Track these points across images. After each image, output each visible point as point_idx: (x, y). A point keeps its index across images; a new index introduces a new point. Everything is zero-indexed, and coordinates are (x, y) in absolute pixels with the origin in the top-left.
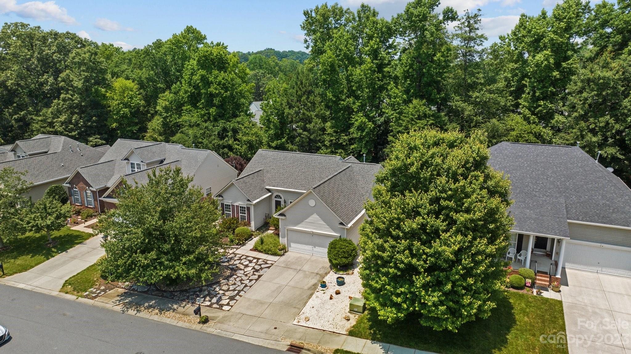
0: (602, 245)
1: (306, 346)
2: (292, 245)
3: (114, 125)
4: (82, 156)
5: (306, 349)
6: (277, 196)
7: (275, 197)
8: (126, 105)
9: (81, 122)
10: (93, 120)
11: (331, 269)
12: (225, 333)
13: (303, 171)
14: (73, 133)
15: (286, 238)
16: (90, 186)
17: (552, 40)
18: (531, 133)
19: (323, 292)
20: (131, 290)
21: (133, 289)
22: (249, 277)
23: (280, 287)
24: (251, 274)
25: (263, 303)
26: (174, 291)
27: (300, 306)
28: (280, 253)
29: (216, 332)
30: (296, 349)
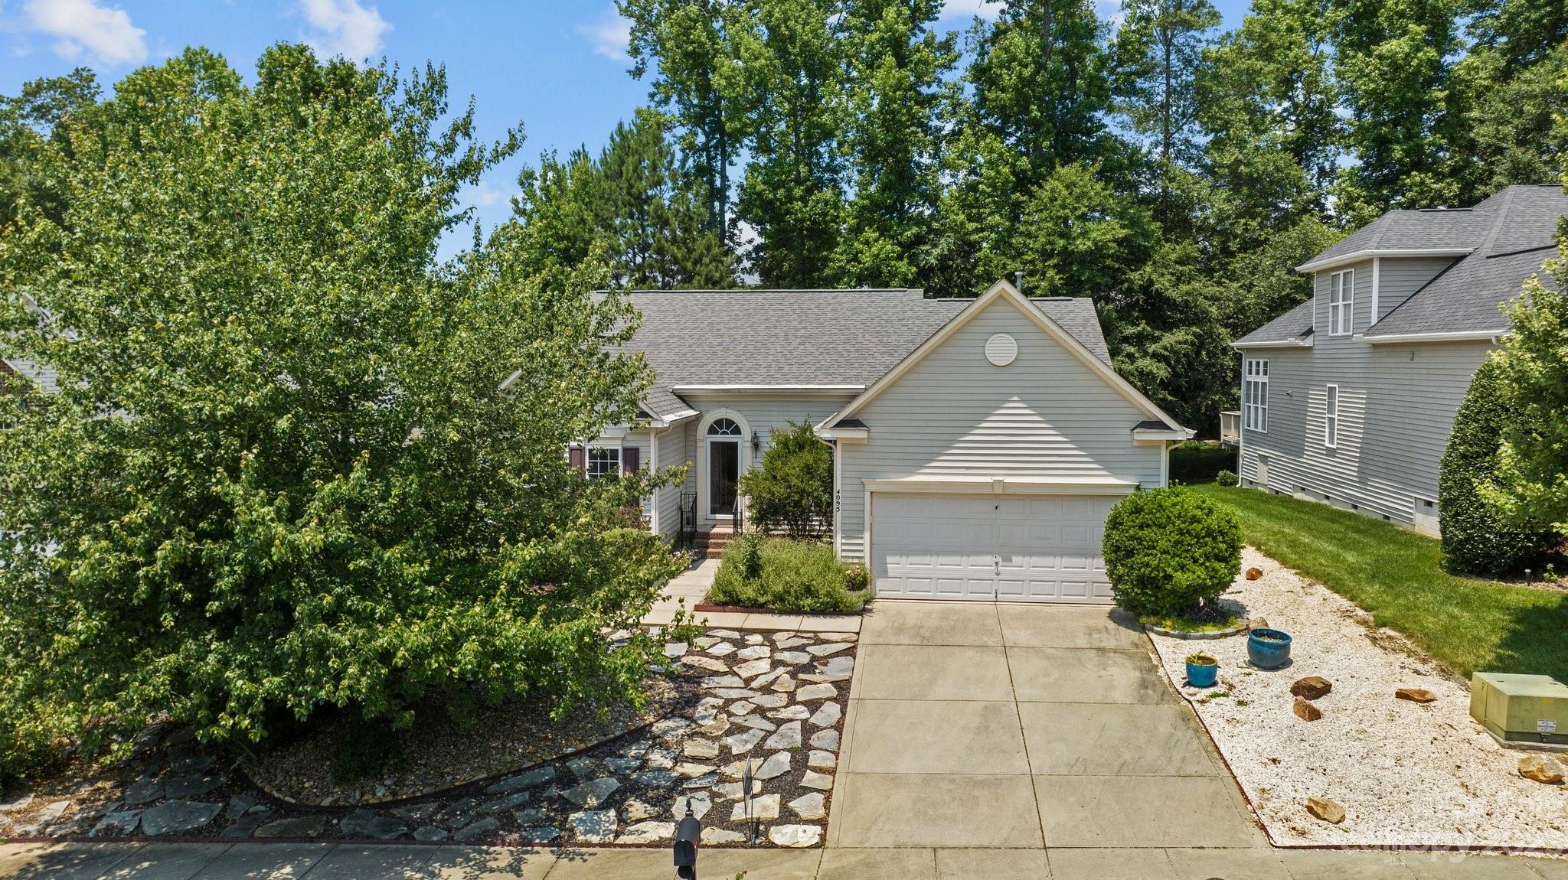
2: (895, 564)
6: (719, 423)
7: (712, 431)
11: (1143, 629)
15: (867, 535)
19: (1230, 702)
20: (97, 839)
21: (109, 828)
22: (792, 695)
23: (991, 711)
24: (786, 682)
25: (993, 783)
26: (396, 803)
27: (1206, 765)
28: (854, 597)
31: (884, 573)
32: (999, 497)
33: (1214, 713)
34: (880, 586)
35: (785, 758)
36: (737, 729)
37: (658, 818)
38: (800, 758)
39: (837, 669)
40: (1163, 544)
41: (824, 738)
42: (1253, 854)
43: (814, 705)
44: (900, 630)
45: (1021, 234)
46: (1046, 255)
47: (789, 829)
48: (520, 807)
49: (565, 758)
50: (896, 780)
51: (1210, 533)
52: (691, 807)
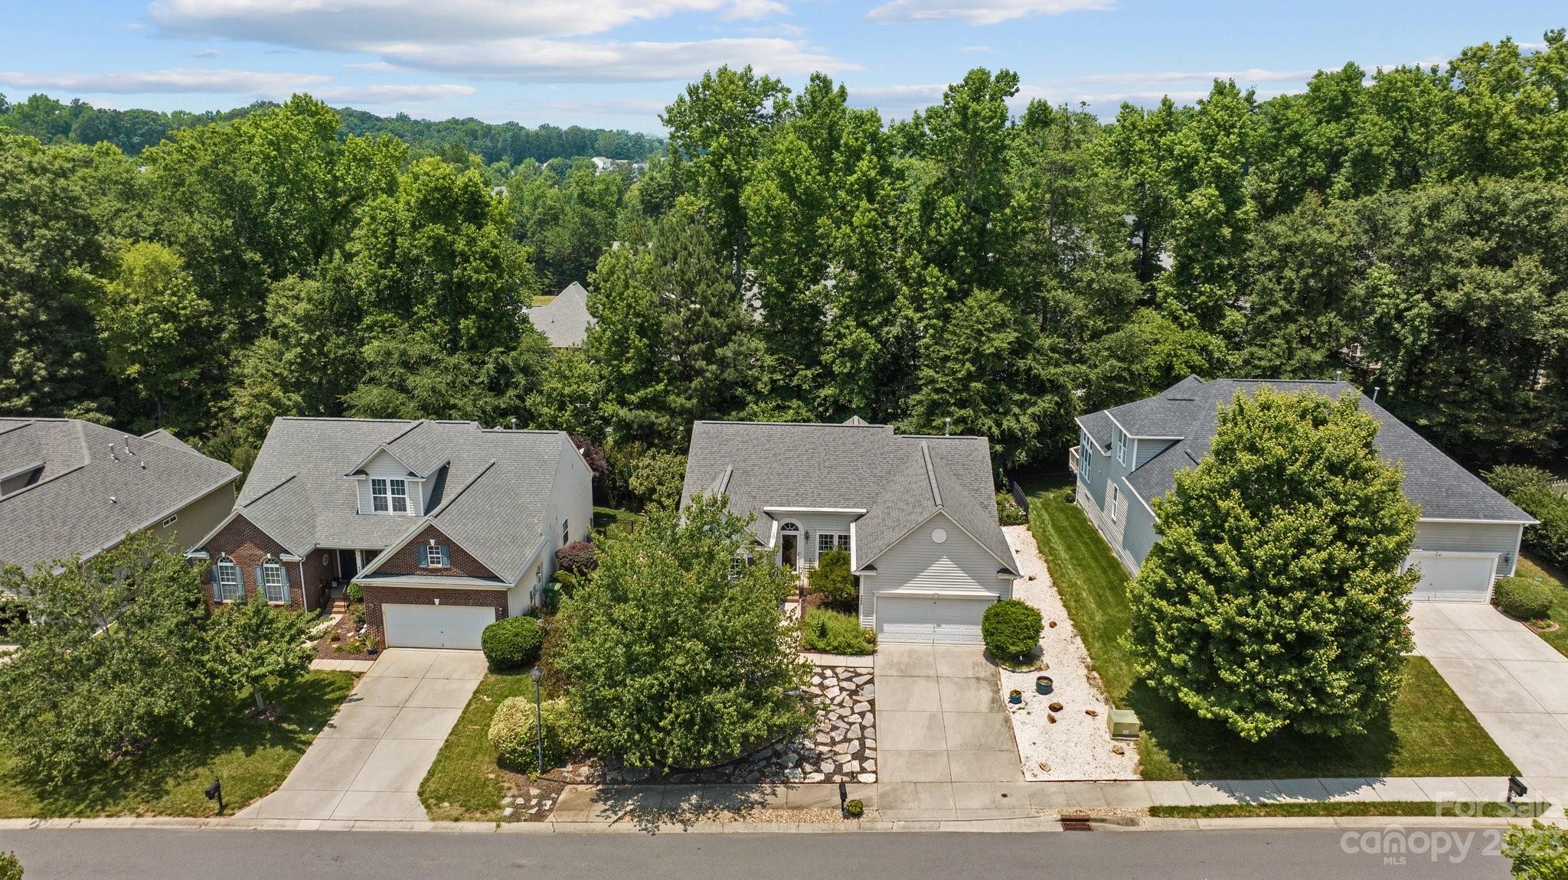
0: (1440, 553)
1: (1093, 815)
2: (887, 627)
3: (133, 370)
4: (144, 468)
5: (1095, 820)
8: (169, 316)
9: (39, 368)
10: (75, 361)
11: (997, 665)
12: (917, 825)
13: (827, 464)
14: (18, 402)
15: (873, 616)
16: (277, 549)
17: (1219, 167)
18: (1193, 347)
19: (1024, 712)
20: (612, 783)
21: (613, 779)
22: (852, 708)
23: (932, 717)
24: (848, 702)
25: (933, 755)
26: (718, 767)
27: (1008, 746)
28: (870, 647)
29: (898, 827)
30: (1075, 823)
31: (882, 631)
32: (935, 600)
33: (1018, 718)
34: (880, 637)
35: (856, 743)
36: (834, 728)
37: (816, 771)
38: (862, 740)
39: (867, 693)
40: (1007, 632)
41: (869, 732)
42: (1018, 784)
43: (862, 714)
44: (891, 665)
45: (949, 332)
46: (965, 351)
47: (864, 775)
48: (765, 767)
49: (773, 744)
50: (898, 753)
51: (1027, 627)
52: (828, 767)
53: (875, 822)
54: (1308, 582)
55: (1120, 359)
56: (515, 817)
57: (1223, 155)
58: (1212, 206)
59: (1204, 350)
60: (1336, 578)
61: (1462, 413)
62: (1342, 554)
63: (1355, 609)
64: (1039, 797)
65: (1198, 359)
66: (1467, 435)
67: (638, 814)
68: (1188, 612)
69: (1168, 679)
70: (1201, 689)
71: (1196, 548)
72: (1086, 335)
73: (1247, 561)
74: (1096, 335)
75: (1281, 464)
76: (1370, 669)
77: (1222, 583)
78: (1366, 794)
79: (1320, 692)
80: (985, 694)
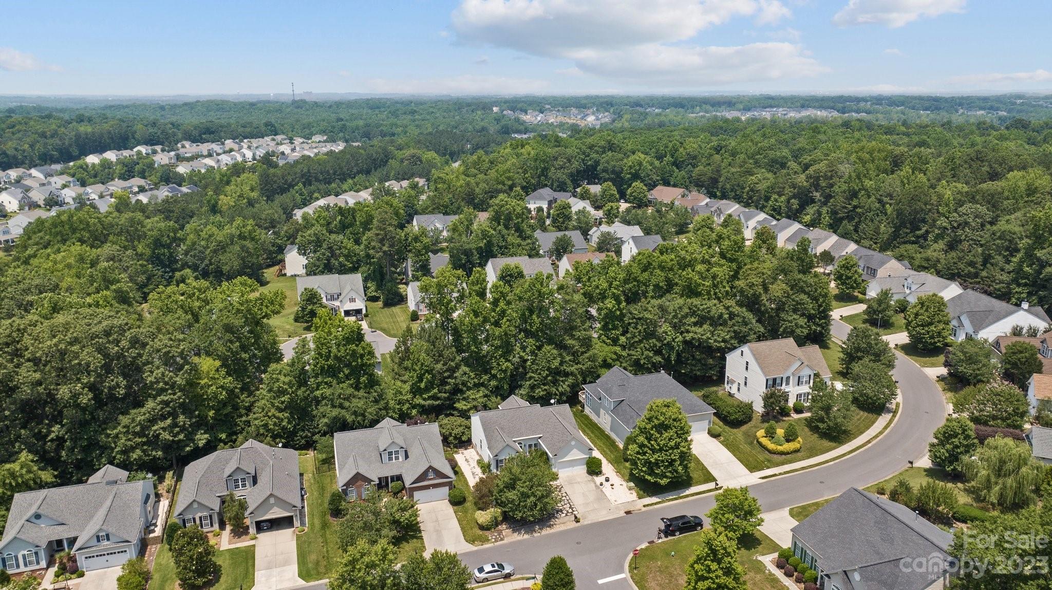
0: (694, 423)
2: (560, 471)
3: (211, 413)
4: (281, 459)
5: (632, 511)
11: (592, 476)
12: (593, 521)
16: (370, 481)
19: (605, 488)
23: (583, 494)
27: (605, 497)
28: (558, 477)
29: (589, 522)
30: (628, 513)
32: (573, 460)
33: (604, 490)
34: (559, 474)
35: (568, 505)
36: (561, 502)
37: (563, 514)
38: (569, 503)
39: (563, 490)
40: (592, 466)
41: (570, 501)
42: (611, 506)
43: (565, 497)
44: (565, 481)
47: (574, 512)
48: (550, 516)
50: (579, 505)
51: (597, 464)
52: (565, 512)
53: (583, 522)
54: (672, 448)
55: (592, 361)
56: (496, 541)
57: (615, 289)
58: (614, 306)
59: (615, 353)
60: (677, 446)
61: (694, 368)
62: (678, 440)
63: (682, 452)
64: (617, 508)
65: (614, 357)
66: (696, 374)
67: (527, 532)
68: (646, 458)
69: (642, 474)
70: (650, 475)
71: (646, 442)
72: (579, 354)
73: (658, 445)
74: (583, 353)
75: (663, 422)
76: (687, 464)
77: (654, 451)
78: (688, 492)
79: (676, 471)
80: (593, 485)
